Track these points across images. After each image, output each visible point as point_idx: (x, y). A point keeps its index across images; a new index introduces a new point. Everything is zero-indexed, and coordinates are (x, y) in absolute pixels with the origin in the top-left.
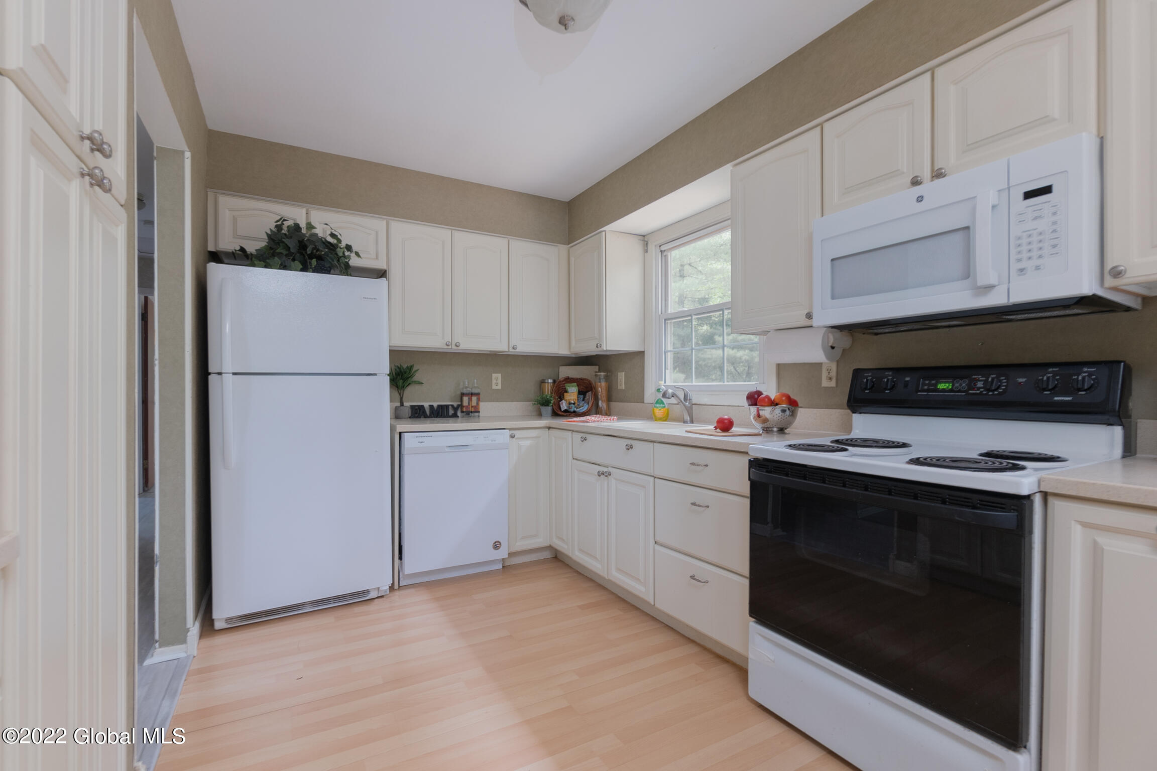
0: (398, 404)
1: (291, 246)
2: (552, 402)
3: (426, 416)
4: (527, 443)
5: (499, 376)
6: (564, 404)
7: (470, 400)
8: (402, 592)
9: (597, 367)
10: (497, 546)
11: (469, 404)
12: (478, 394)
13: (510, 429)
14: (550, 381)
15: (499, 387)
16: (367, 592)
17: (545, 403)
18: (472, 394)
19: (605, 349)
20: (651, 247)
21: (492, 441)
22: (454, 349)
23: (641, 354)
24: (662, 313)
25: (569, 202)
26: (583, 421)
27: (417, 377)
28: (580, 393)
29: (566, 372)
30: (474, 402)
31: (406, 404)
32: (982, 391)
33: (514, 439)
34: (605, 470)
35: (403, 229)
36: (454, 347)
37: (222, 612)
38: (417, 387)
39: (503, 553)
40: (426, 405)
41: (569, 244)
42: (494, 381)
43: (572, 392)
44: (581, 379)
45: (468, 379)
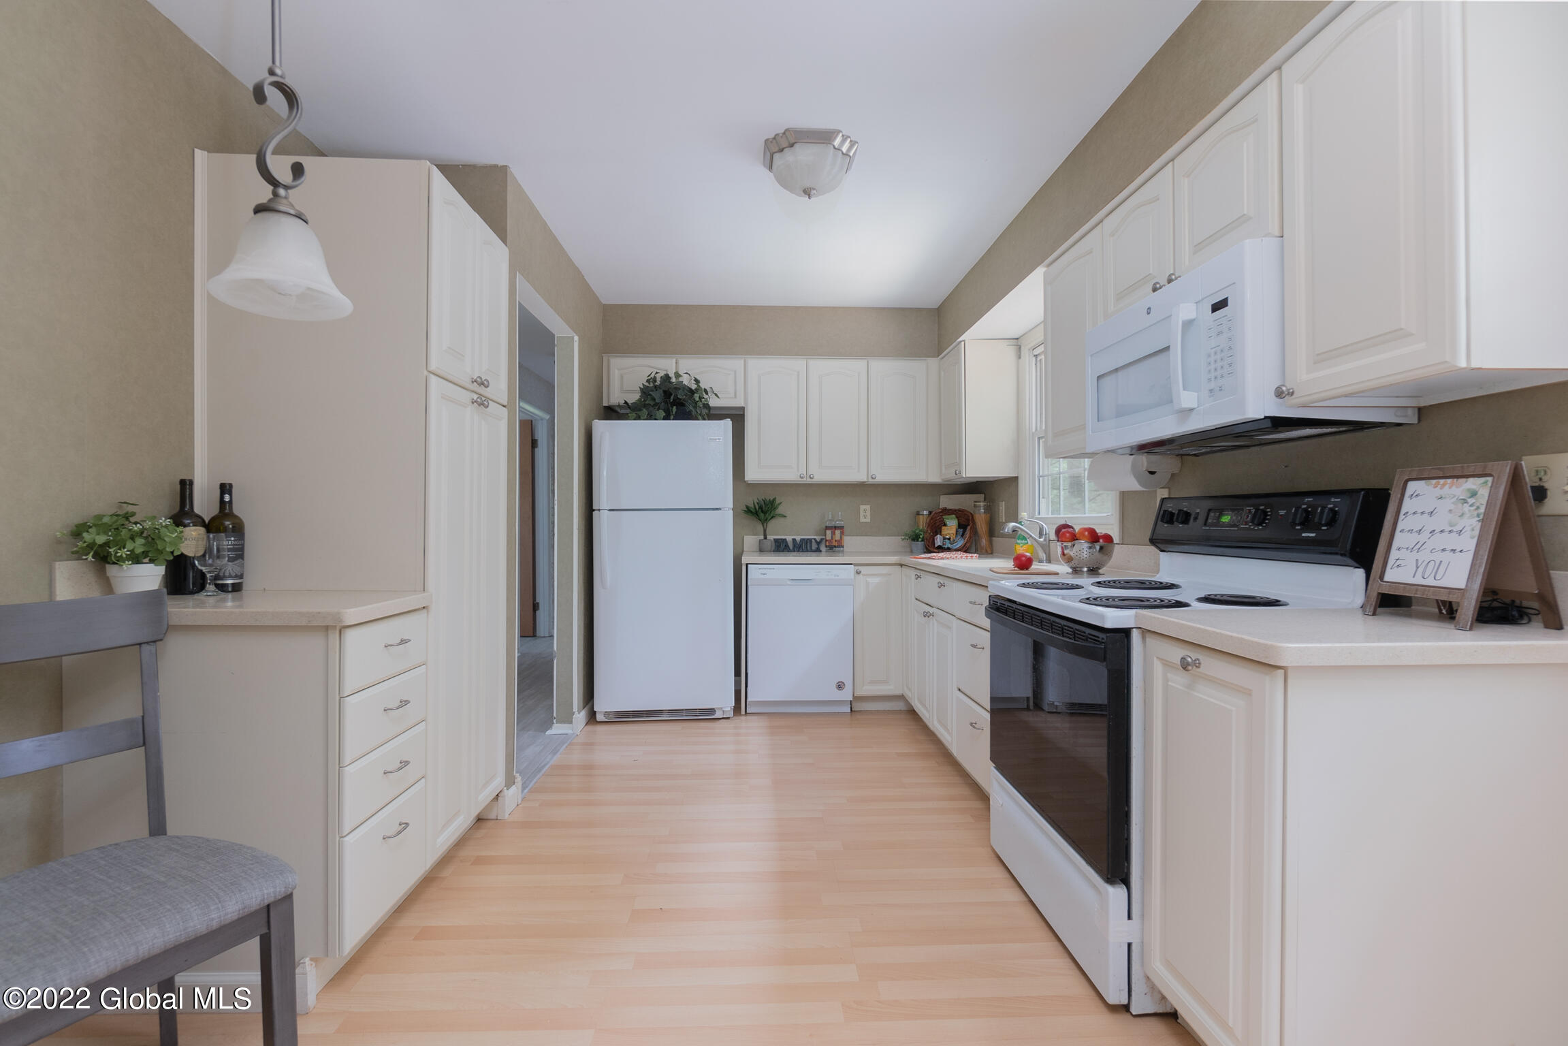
0: (762, 537)
1: (656, 398)
2: (921, 536)
3: (789, 551)
4: (876, 580)
5: (868, 507)
6: (938, 540)
7: (833, 534)
8: (749, 717)
9: (983, 496)
10: (840, 686)
11: (832, 537)
12: (841, 528)
13: (855, 565)
14: (925, 512)
15: (868, 520)
16: (712, 711)
17: (915, 538)
18: (836, 528)
19: (964, 476)
20: (1025, 351)
21: (835, 576)
22: (809, 481)
23: (1016, 479)
24: (1036, 430)
25: (939, 307)
26: (929, 558)
27: (780, 510)
28: (960, 526)
29: (946, 502)
30: (837, 536)
31: (768, 537)
32: (1250, 526)
33: (861, 575)
34: (931, 610)
35: (759, 366)
36: (809, 479)
37: (603, 705)
38: (782, 519)
39: (847, 695)
40: (789, 538)
41: (938, 356)
42: (862, 514)
43: (952, 524)
44: (960, 510)
45: (835, 511)
